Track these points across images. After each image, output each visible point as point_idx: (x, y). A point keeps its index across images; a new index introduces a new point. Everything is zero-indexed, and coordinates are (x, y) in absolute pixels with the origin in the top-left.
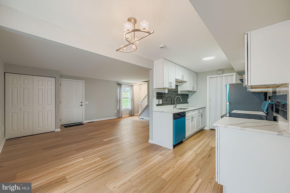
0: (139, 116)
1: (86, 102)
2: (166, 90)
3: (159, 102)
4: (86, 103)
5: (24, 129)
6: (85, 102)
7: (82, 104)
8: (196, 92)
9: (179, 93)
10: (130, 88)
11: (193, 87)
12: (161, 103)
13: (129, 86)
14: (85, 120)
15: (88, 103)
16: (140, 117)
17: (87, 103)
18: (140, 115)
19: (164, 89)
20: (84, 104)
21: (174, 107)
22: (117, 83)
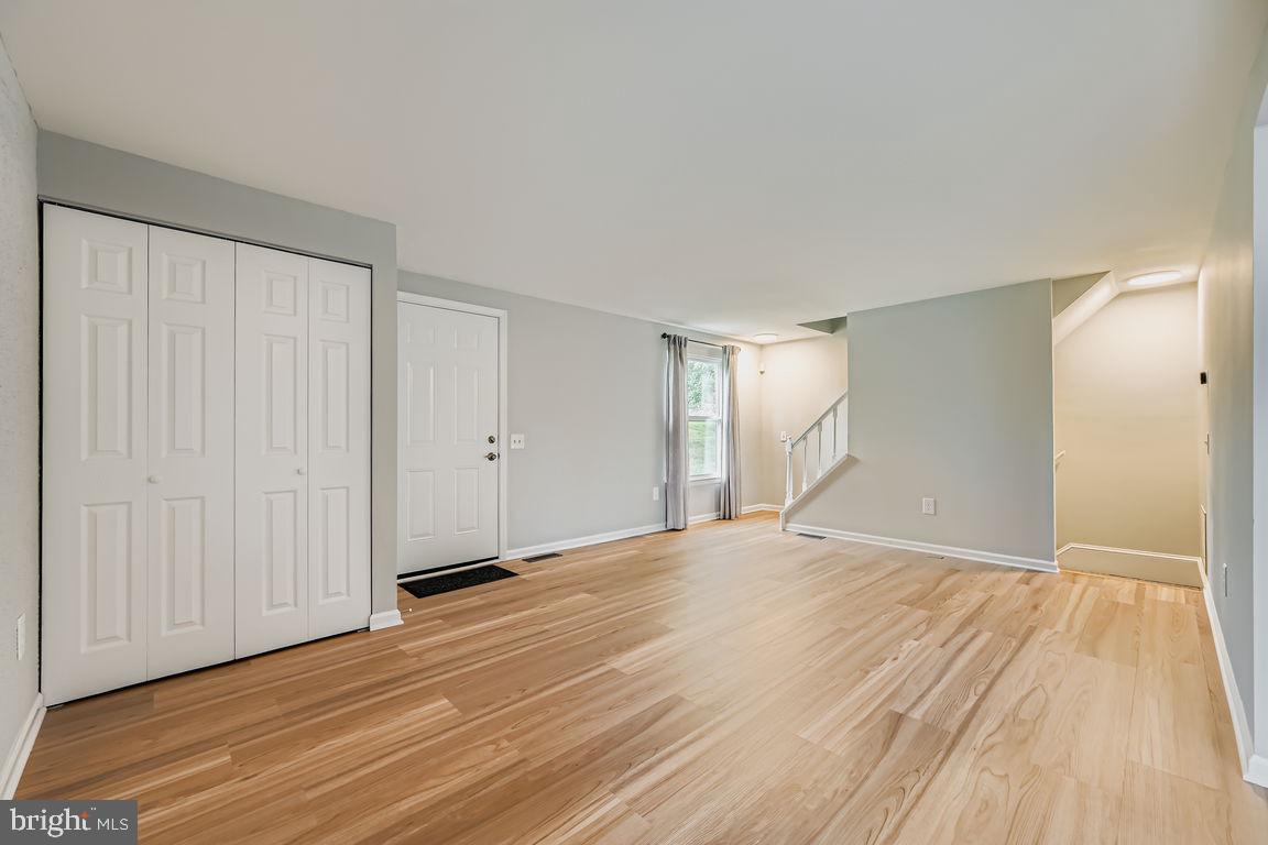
0: (787, 522)
1: (514, 437)
4: (513, 447)
5: (174, 625)
6: (509, 437)
7: (493, 448)
10: (716, 365)
13: (712, 354)
14: (511, 547)
15: (522, 446)
16: (794, 527)
17: (518, 438)
18: (788, 516)
20: (502, 448)
22: (664, 336)
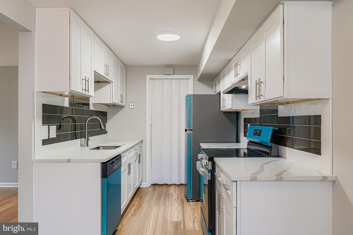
2: (66, 98)
3: (49, 133)
8: (122, 107)
9: (92, 108)
11: (122, 96)
12: (53, 135)
19: (61, 95)
21: (82, 146)
